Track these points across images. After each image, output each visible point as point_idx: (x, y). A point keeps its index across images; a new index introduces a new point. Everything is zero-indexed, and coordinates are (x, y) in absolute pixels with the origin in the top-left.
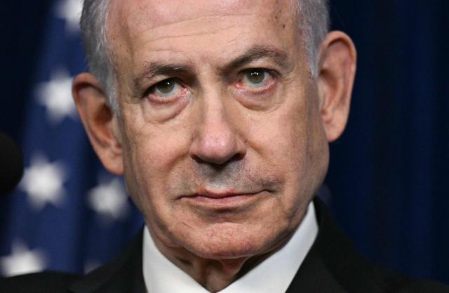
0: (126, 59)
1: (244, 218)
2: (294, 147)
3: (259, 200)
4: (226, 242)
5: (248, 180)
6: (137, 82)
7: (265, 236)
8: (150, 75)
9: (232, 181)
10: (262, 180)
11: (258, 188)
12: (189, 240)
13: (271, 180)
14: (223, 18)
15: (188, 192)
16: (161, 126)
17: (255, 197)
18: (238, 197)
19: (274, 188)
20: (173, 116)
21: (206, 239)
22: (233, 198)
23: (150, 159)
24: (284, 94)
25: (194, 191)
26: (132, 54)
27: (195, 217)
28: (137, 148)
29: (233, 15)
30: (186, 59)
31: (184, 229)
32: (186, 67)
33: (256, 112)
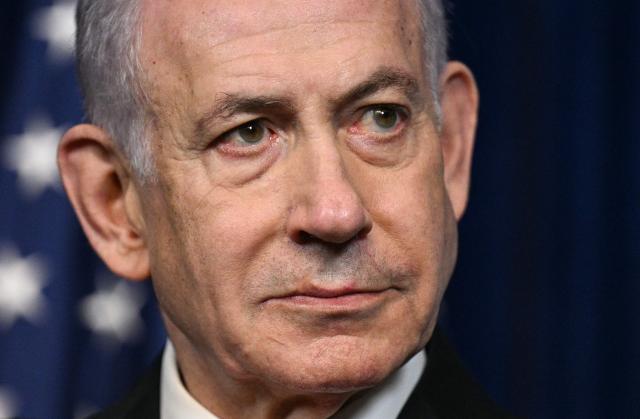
0: (177, 92)
1: (366, 329)
2: (433, 222)
3: (385, 301)
4: (340, 366)
5: (373, 270)
6: (200, 125)
7: (393, 357)
8: (226, 113)
9: (351, 271)
10: (391, 270)
11: (385, 283)
12: (278, 363)
13: (403, 272)
14: (333, 26)
15: (281, 290)
16: (239, 190)
17: (381, 296)
18: (359, 296)
19: (406, 283)
20: (258, 175)
21: (308, 361)
22: (353, 297)
23: (223, 241)
24: (416, 144)
25: (292, 287)
26: (190, 83)
27: (291, 328)
28: (197, 227)
29: (348, 21)
30: (284, 88)
31: (272, 348)
32: (282, 99)
33: (380, 169)
